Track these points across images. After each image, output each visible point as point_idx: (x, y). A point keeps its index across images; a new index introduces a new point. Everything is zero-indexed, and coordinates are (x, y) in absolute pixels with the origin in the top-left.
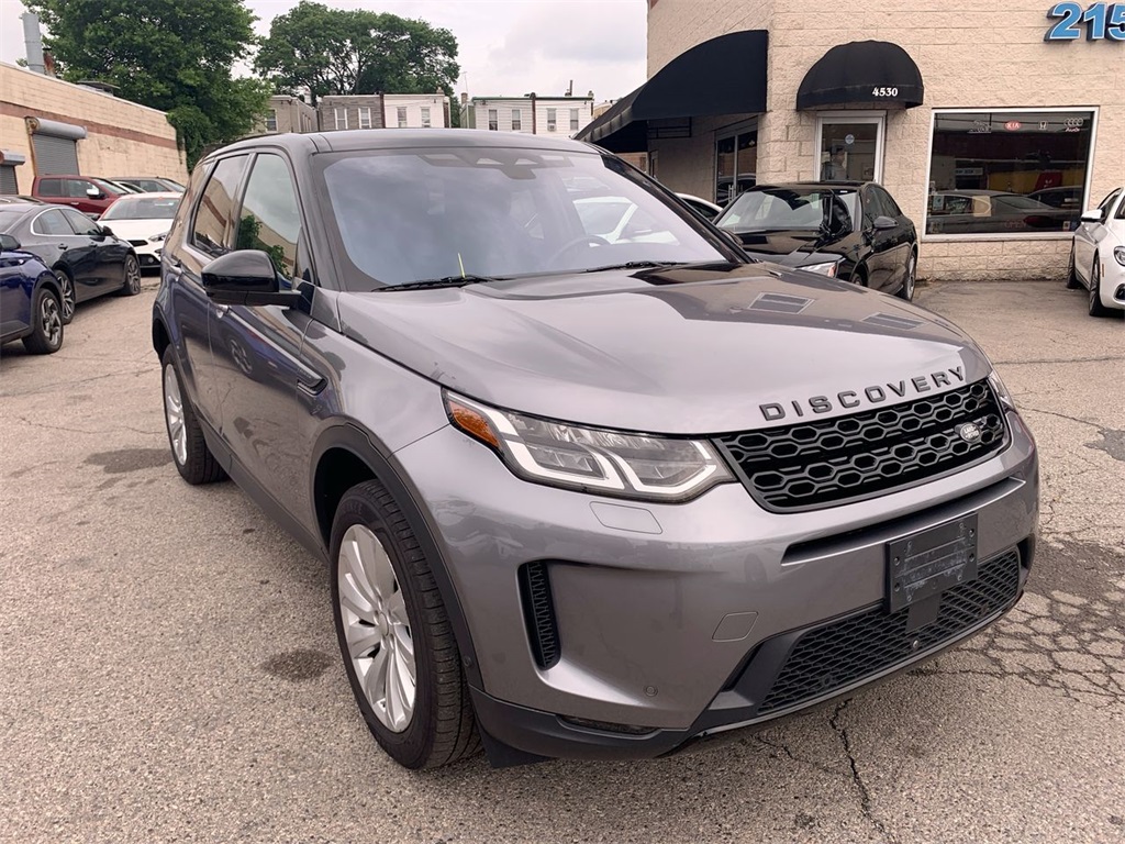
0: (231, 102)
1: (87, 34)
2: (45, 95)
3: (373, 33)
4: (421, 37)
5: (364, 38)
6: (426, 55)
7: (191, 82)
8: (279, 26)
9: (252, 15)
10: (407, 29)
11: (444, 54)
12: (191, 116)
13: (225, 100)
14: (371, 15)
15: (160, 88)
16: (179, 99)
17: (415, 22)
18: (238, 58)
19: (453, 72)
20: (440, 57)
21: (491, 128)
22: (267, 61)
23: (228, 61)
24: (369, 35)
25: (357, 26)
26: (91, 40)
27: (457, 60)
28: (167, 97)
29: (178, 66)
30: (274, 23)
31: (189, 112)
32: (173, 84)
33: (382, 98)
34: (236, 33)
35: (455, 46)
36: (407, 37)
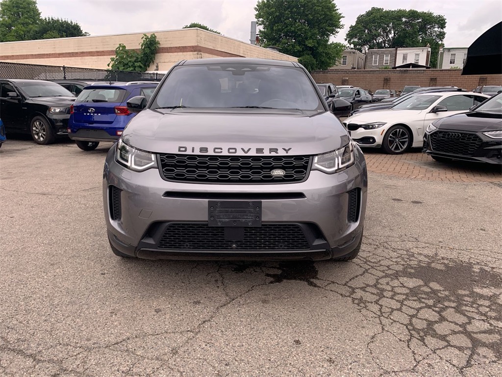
0: (326, 53)
1: (274, 28)
2: (251, 52)
3: (404, 20)
4: (427, 20)
5: (398, 22)
6: (429, 29)
7: (310, 45)
8: (360, 20)
9: (341, 16)
10: (420, 17)
11: (438, 28)
12: (308, 59)
13: (324, 52)
14: (405, 11)
15: (298, 48)
16: (305, 53)
17: (426, 13)
18: (331, 35)
19: (442, 35)
20: (436, 29)
21: (451, 63)
22: (351, 35)
23: (328, 36)
24: (402, 21)
25: (396, 17)
26: (276, 30)
27: (445, 30)
28: (301, 52)
29: (306, 38)
30: (358, 18)
31: (308, 57)
32: (303, 46)
33: (396, 50)
34: (333, 24)
35: (445, 23)
36: (420, 20)
